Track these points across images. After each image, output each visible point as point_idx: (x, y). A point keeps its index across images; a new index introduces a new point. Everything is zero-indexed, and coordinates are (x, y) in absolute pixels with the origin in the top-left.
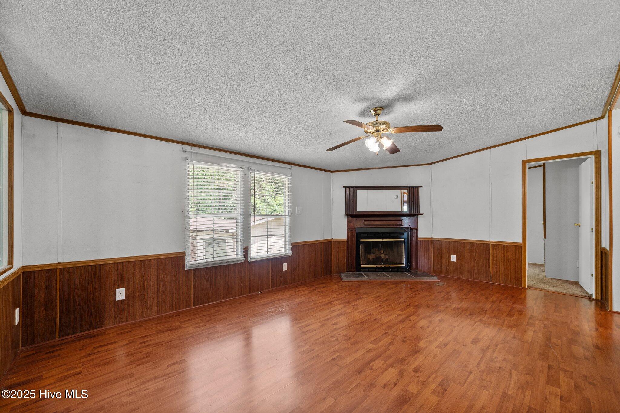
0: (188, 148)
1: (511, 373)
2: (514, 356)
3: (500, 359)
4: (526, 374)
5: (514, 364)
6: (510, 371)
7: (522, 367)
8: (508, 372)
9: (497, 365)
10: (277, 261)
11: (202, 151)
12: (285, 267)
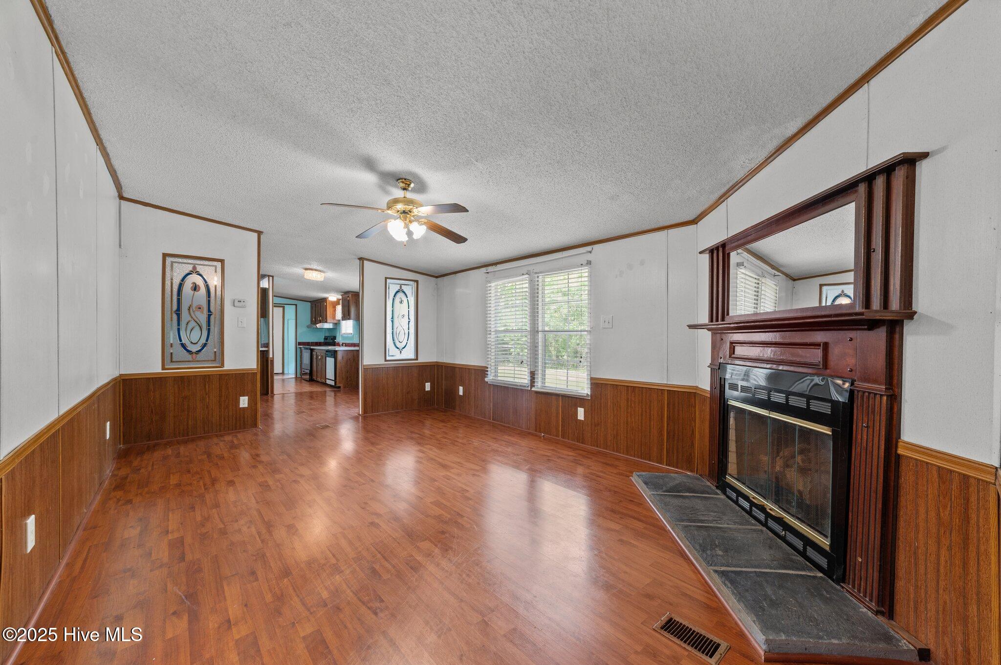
0: (490, 269)
1: (224, 523)
2: (232, 544)
3: (245, 529)
4: (207, 532)
5: (227, 534)
6: (226, 524)
7: (215, 536)
8: (226, 522)
9: (242, 522)
10: (571, 401)
11: (500, 267)
12: (581, 414)
